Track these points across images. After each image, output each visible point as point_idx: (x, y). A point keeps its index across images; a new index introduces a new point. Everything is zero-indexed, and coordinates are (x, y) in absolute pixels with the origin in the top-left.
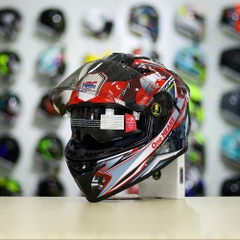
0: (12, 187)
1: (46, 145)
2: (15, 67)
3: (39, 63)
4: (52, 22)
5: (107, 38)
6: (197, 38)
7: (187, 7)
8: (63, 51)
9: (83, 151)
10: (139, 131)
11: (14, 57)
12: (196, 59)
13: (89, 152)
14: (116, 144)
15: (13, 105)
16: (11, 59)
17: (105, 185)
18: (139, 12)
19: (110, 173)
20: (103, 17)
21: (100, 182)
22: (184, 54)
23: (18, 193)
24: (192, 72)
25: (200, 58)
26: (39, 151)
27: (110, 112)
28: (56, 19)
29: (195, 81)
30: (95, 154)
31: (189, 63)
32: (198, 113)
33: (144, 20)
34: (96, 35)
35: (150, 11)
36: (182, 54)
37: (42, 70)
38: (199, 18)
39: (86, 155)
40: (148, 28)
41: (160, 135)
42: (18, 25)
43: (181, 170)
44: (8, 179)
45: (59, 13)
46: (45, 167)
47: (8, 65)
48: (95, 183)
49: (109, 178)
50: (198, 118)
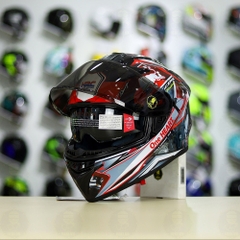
0: (19, 187)
1: (54, 145)
2: (23, 66)
3: (46, 63)
4: (59, 22)
5: (114, 38)
6: (204, 38)
7: (195, 7)
8: (70, 51)
9: (81, 151)
10: (137, 131)
11: (22, 57)
12: (203, 59)
13: (87, 152)
14: (114, 144)
15: (20, 105)
16: (18, 59)
17: (103, 185)
18: (146, 12)
19: (108, 173)
20: (110, 17)
21: (98, 182)
22: (191, 54)
23: (26, 193)
24: (200, 72)
25: (208, 58)
26: (46, 150)
27: (109, 112)
28: (64, 19)
29: (202, 81)
30: (93, 154)
31: (196, 63)
32: (206, 113)
33: (151, 20)
34: (104, 35)
35: (158, 11)
36: (189, 54)
37: (50, 70)
38: (206, 18)
39: (84, 155)
40: (156, 28)
41: (159, 135)
42: (25, 25)
43: (183, 170)
44: (15, 179)
45: (67, 12)
46: (52, 166)
47: (15, 64)
48: (93, 183)
49: (107, 178)
50: (206, 118)
